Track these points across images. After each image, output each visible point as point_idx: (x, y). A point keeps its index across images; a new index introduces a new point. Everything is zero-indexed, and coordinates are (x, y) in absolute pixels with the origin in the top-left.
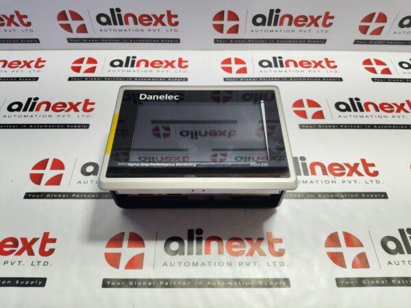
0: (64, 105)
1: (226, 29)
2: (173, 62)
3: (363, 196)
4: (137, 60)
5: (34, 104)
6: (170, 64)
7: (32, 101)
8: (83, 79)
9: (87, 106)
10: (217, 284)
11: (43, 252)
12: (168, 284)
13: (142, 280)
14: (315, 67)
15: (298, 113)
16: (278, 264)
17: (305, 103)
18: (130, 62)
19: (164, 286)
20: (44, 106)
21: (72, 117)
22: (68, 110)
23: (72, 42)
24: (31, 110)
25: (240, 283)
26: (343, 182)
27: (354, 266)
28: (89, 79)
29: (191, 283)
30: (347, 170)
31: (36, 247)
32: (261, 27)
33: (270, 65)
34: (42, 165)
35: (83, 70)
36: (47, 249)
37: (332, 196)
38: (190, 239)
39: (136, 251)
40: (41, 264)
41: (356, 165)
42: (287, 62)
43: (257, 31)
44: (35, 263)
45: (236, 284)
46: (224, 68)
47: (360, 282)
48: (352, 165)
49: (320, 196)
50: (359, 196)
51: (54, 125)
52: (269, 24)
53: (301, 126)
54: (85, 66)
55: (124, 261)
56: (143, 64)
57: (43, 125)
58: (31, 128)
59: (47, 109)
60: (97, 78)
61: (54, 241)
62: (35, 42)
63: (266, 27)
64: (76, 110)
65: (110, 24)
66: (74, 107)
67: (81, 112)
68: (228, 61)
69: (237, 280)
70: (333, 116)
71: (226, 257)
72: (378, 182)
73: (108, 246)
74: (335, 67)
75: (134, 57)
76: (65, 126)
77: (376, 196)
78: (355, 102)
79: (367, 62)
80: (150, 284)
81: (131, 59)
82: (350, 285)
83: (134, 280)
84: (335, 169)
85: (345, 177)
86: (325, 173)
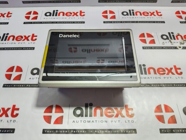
0: (22, 37)
2: (77, 13)
3: (174, 85)
4: (58, 12)
5: (7, 37)
6: (76, 14)
7: (6, 35)
8: (31, 23)
9: (33, 37)
10: (100, 132)
12: (75, 132)
13: (62, 130)
14: (151, 15)
16: (130, 121)
17: (146, 35)
19: (73, 133)
20: (12, 38)
21: (26, 44)
22: (24, 40)
23: (25, 3)
24: (5, 40)
26: (165, 78)
27: (169, 122)
28: (34, 23)
29: (87, 131)
30: (167, 72)
31: (9, 113)
33: (127, 14)
34: (11, 69)
35: (31, 18)
36: (15, 114)
37: (159, 85)
40: (12, 121)
41: (171, 69)
42: (136, 13)
44: (9, 121)
45: (109, 132)
46: (104, 16)
47: (172, 131)
48: (169, 69)
49: (152, 85)
50: (173, 85)
51: (17, 48)
53: (144, 48)
54: (32, 16)
55: (53, 120)
56: (61, 14)
57: (11, 48)
58: (5, 50)
59: (13, 40)
60: (38, 22)
61: (18, 109)
64: (28, 40)
66: (27, 38)
67: (30, 41)
68: (106, 12)
69: (110, 130)
70: (159, 42)
71: (104, 118)
72: (182, 78)
73: (45, 112)
74: (161, 15)
75: (57, 11)
76: (22, 49)
77: (181, 85)
78: (171, 34)
80: (66, 132)
81: (55, 12)
82: (167, 132)
83: (58, 130)
84: (160, 71)
85: (165, 75)
86: (155, 73)
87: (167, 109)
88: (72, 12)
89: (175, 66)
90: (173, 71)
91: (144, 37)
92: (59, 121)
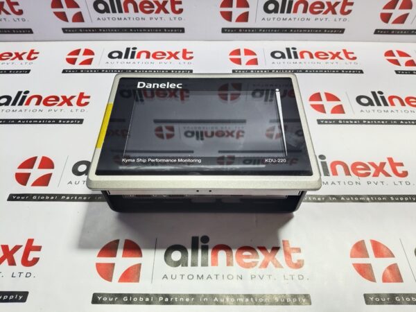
0: (57, 99)
1: (235, 17)
2: (177, 53)
3: (392, 198)
4: (137, 51)
5: (24, 97)
6: (174, 55)
7: (22, 94)
8: (79, 71)
9: (82, 100)
10: (225, 300)
11: (25, 262)
12: (168, 300)
13: (138, 296)
14: (333, 58)
15: (315, 107)
16: (296, 277)
17: (323, 97)
18: (130, 53)
19: (164, 303)
20: (35, 100)
21: (65, 112)
22: (61, 105)
23: (68, 32)
24: (21, 104)
25: (252, 299)
26: (369, 183)
27: (385, 280)
28: (85, 71)
29: (195, 299)
30: (373, 170)
31: (18, 256)
32: (273, 15)
33: (283, 56)
34: (29, 163)
35: (78, 62)
37: (356, 199)
38: (195, 248)
39: (132, 261)
40: (23, 275)
41: (383, 164)
42: (302, 53)
43: (269, 20)
44: (16, 274)
45: (247, 300)
46: (233, 60)
47: (393, 299)
48: (378, 165)
49: (342, 198)
50: (388, 199)
51: (45, 120)
52: (282, 11)
53: (319, 122)
54: (81, 58)
55: (117, 273)
57: (33, 120)
58: (19, 123)
59: (38, 103)
60: (93, 70)
61: (38, 249)
62: (28, 33)
63: (279, 15)
64: (70, 104)
65: (108, 12)
66: (67, 101)
67: (75, 106)
68: (237, 52)
69: (249, 296)
70: (353, 111)
71: (236, 269)
72: (408, 183)
73: (100, 255)
74: (354, 58)
75: (135, 48)
76: (56, 121)
77: (406, 199)
78: (378, 95)
79: (390, 53)
80: (147, 299)
81: (131, 50)
82: (380, 303)
83: (129, 295)
85: (370, 178)
86: (348, 173)
87: (379, 250)
88: (165, 52)
89: (390, 160)
90: (388, 168)
91: (321, 100)
92: (131, 275)
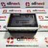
1: (27, 5)
9: (5, 17)
10: (26, 46)
29: (21, 46)
52: (34, 4)
55: (10, 42)
91: (40, 17)
92: (12, 42)
